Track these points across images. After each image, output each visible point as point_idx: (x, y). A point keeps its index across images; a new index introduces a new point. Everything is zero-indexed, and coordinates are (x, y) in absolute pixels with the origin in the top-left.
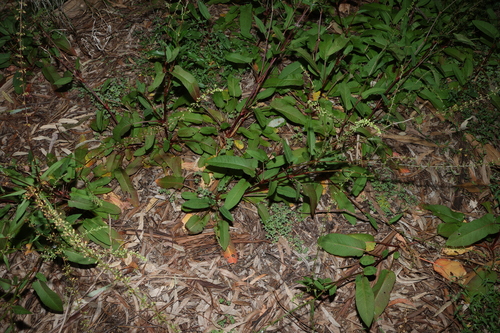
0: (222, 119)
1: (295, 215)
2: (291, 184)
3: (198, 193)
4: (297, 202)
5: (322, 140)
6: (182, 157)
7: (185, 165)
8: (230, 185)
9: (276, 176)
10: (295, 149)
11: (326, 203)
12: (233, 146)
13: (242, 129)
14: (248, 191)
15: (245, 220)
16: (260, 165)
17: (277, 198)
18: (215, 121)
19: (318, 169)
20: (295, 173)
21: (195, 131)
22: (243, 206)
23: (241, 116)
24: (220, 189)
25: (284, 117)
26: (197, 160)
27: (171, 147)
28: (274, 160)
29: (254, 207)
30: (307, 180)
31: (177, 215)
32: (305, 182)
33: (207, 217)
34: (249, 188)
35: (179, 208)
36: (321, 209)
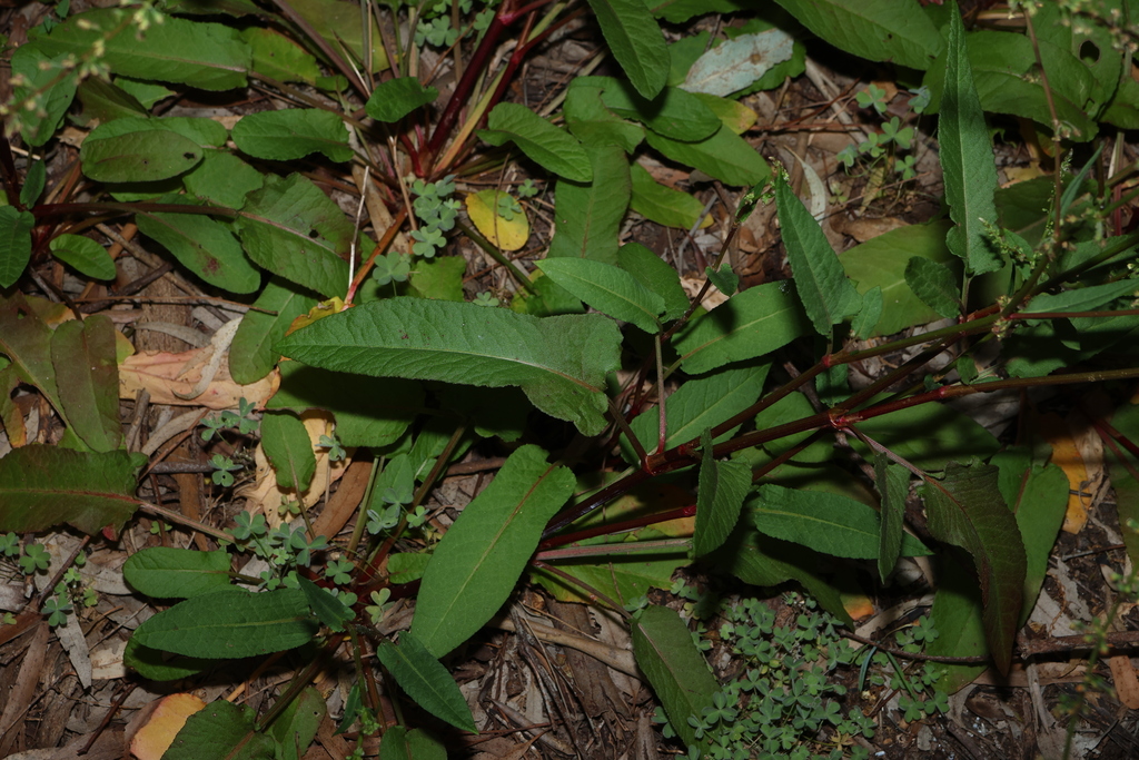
0: (377, 56)
1: (888, 675)
2: (845, 469)
3: (240, 552)
4: (890, 590)
5: (1047, 163)
6: (121, 316)
7: (141, 373)
8: (449, 492)
9: (747, 419)
10: (869, 232)
11: (1092, 589)
12: (459, 235)
13: (514, 119)
14: (564, 526)
15: (557, 722)
16: (636, 349)
17: (757, 566)
18: (329, 66)
19: (1020, 367)
20: (862, 400)
21: (201, 143)
22: (541, 629)
23: (499, 33)
24: (381, 522)
25: (790, 25)
26: (226, 334)
27: (40, 255)
28: (725, 318)
29: (608, 630)
30: (949, 437)
31: (102, 705)
32: (937, 453)
33: (303, 715)
34: (570, 509)
35: (110, 663)
36: (1062, 628)
